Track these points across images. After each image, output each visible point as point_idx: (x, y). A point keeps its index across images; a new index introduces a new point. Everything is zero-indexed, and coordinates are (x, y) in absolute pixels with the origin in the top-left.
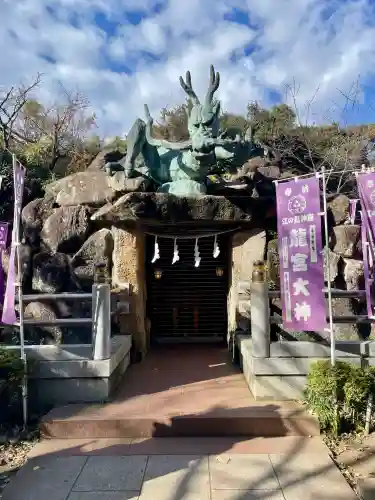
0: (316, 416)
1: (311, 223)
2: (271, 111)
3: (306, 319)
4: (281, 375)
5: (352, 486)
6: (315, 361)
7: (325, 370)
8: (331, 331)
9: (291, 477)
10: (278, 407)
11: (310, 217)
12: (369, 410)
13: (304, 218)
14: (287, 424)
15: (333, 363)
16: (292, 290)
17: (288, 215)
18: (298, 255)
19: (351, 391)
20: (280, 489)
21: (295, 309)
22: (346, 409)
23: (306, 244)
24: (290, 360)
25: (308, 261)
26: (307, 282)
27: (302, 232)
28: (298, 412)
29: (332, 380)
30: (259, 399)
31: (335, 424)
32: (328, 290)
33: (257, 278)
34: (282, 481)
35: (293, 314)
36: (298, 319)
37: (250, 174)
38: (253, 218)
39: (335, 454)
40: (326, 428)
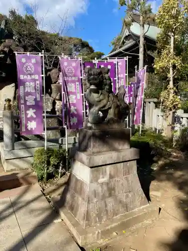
0: (36, 174)
1: (37, 80)
2: (24, 17)
3: (33, 129)
4: (20, 158)
5: (49, 202)
6: (37, 149)
7: (41, 152)
8: (45, 134)
9: (20, 205)
10: (18, 174)
11: (36, 77)
12: (61, 168)
13: (33, 77)
14: (21, 181)
15: (46, 149)
16: (26, 114)
17: (24, 74)
18: (30, 96)
19: (53, 161)
20: (14, 212)
21: (28, 124)
22: (50, 169)
23: (34, 91)
24: (25, 150)
25: (35, 100)
26: (35, 111)
27: (32, 84)
28: (28, 174)
29: (44, 157)
30: (7, 171)
31: (45, 176)
32: (45, 114)
33: (7, 108)
34: (15, 208)
35: (26, 127)
36: (29, 129)
37: (6, 49)
38: (6, 75)
39: (44, 190)
40: (41, 179)
